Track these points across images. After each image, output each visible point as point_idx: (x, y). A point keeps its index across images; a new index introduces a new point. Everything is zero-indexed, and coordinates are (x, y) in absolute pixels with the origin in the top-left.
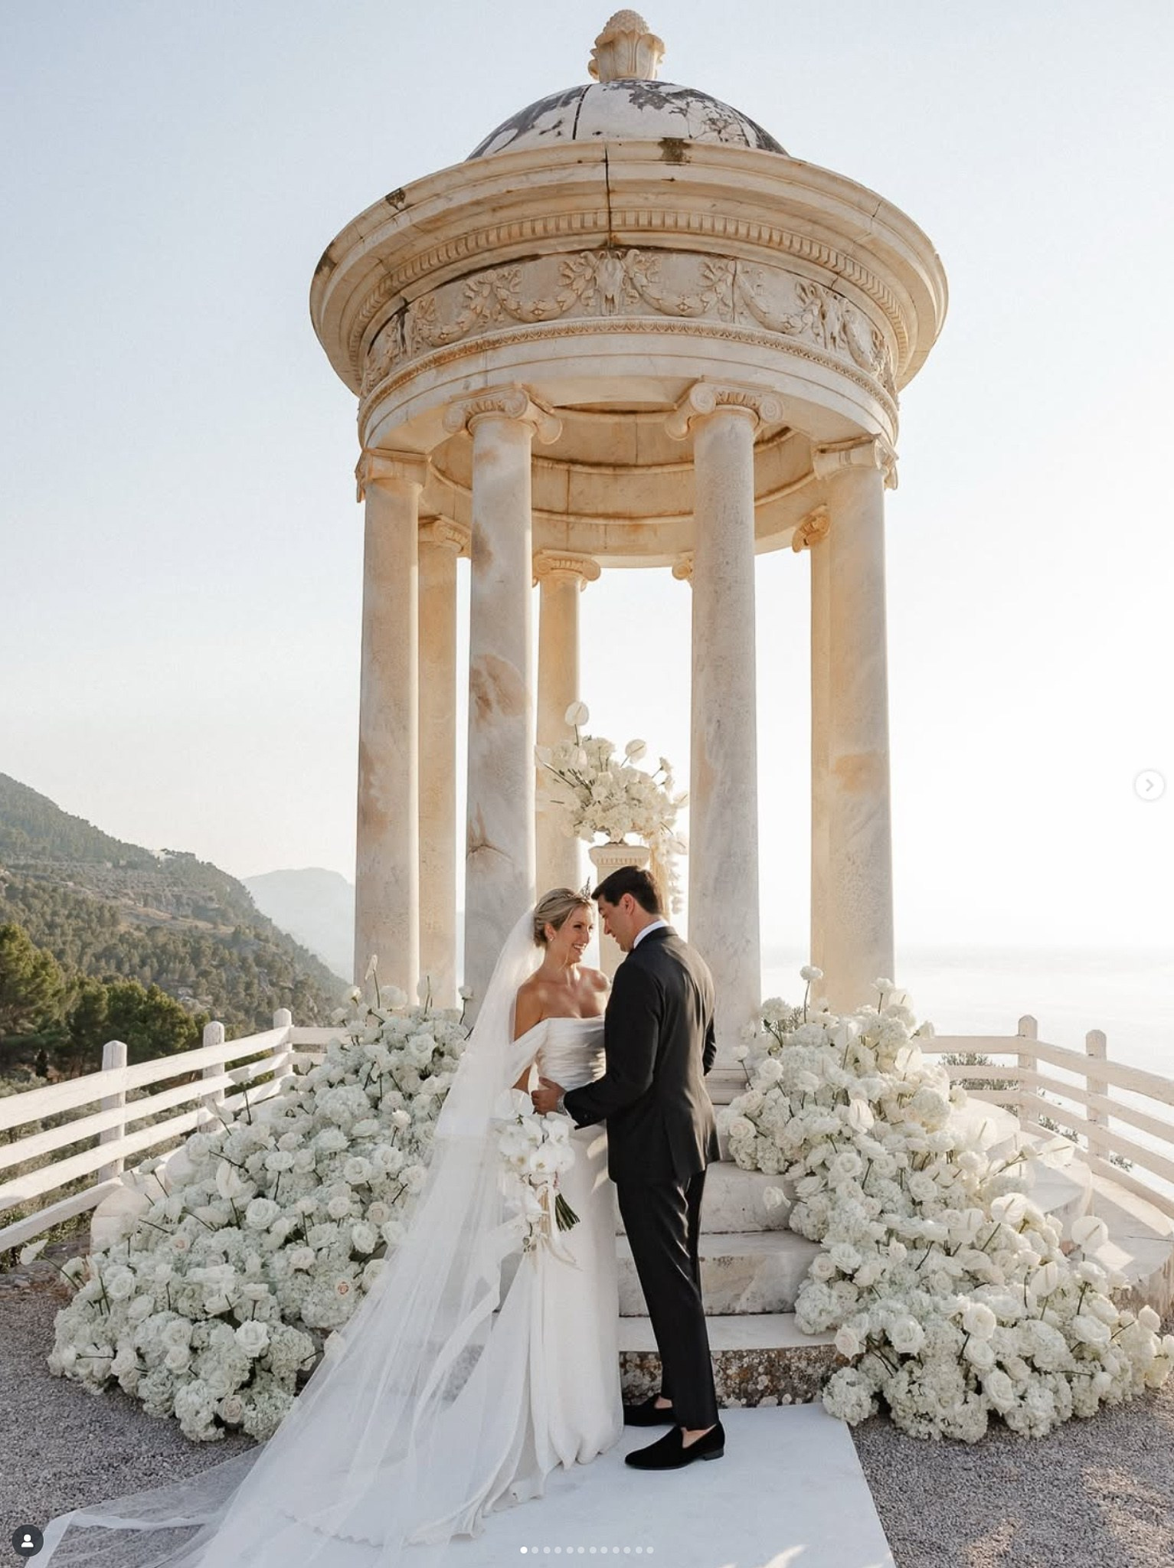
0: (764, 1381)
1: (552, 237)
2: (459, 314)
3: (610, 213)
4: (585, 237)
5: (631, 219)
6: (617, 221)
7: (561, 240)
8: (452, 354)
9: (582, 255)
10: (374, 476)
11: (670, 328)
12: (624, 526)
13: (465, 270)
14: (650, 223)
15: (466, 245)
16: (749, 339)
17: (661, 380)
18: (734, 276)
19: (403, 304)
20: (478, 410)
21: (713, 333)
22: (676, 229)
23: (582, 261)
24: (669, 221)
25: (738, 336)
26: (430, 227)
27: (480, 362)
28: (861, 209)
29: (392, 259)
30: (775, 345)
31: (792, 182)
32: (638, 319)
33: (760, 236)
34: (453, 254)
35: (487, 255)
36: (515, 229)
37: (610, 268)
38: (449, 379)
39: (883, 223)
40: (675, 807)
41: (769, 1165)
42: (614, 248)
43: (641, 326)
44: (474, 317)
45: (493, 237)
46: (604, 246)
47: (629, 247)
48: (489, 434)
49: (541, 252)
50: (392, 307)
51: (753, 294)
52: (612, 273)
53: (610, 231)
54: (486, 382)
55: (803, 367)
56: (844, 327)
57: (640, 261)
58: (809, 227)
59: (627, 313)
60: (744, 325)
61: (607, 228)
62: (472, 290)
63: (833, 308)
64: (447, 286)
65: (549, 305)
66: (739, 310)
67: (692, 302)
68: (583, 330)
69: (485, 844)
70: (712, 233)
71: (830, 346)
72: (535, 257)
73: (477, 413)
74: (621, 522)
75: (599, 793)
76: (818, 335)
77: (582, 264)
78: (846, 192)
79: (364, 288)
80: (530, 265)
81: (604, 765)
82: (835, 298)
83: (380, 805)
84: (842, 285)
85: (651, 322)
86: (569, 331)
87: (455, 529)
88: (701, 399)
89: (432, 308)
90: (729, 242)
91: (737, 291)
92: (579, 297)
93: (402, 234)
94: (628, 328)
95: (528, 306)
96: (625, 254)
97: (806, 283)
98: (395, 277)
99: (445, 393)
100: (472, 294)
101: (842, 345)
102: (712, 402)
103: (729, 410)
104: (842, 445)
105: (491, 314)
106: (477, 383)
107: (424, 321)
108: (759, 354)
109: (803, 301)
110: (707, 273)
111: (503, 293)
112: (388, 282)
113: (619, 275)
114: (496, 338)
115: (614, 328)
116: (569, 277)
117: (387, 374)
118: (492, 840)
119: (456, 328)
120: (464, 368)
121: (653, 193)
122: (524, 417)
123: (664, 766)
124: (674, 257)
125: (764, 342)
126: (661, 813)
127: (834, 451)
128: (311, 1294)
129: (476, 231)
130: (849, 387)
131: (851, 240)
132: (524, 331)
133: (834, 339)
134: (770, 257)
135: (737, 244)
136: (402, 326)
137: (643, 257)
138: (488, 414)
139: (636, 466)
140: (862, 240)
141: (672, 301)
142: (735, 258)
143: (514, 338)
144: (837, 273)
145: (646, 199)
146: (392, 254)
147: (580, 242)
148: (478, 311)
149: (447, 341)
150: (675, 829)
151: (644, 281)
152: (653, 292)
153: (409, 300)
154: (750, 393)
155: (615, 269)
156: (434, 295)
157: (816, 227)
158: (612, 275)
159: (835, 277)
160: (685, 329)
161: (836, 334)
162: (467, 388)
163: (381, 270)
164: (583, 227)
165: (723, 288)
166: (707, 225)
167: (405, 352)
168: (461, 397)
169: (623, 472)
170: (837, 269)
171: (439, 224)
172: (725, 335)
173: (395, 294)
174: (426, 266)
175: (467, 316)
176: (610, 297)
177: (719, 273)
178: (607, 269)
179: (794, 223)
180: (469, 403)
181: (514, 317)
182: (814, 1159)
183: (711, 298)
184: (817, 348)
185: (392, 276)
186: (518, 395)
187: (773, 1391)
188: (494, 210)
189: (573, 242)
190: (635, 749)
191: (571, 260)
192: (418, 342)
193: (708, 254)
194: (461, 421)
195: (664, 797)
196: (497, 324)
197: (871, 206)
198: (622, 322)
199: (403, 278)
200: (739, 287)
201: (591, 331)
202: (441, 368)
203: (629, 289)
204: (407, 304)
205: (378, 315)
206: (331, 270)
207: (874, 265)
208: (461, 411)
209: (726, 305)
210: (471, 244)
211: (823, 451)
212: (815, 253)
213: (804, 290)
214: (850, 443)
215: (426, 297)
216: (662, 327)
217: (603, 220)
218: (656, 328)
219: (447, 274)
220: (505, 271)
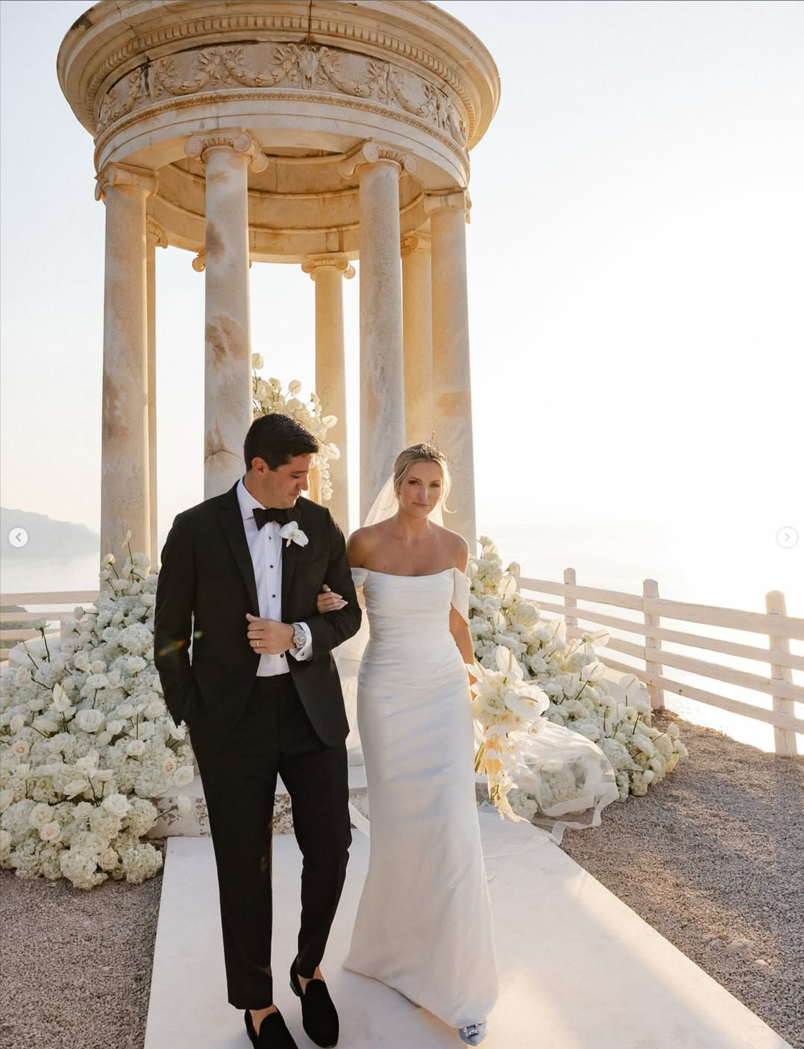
1: (268, 30)
2: (196, 75)
3: (310, 20)
4: (291, 34)
5: (324, 27)
6: (315, 26)
7: (274, 33)
8: (191, 102)
9: (289, 45)
10: (117, 182)
11: (349, 103)
12: (268, 233)
13: (201, 43)
14: (337, 31)
15: (204, 27)
16: (397, 117)
17: (342, 137)
18: (388, 74)
19: (146, 61)
20: (213, 143)
21: (376, 110)
22: (353, 38)
23: (289, 50)
24: (350, 32)
25: (391, 114)
26: (175, 9)
27: (213, 110)
28: (464, 42)
29: (142, 28)
30: (413, 123)
31: (427, 18)
32: (328, 94)
33: (405, 50)
34: (192, 31)
35: (218, 35)
36: (242, 21)
37: (309, 57)
38: (188, 119)
39: (476, 53)
42: (310, 43)
43: (330, 100)
44: (207, 77)
45: (225, 23)
46: (304, 41)
47: (321, 45)
48: (220, 162)
49: (259, 39)
50: (136, 62)
51: (400, 88)
52: (310, 61)
53: (309, 32)
54: (218, 124)
55: (428, 139)
56: (449, 116)
57: (329, 55)
58: (434, 49)
59: (321, 89)
60: (394, 107)
61: (307, 30)
62: (205, 58)
63: (444, 103)
64: (186, 53)
65: (266, 77)
66: (391, 98)
67: (364, 87)
68: (290, 97)
70: (376, 44)
71: (442, 127)
72: (254, 42)
73: (211, 146)
74: (266, 231)
76: (435, 119)
77: (288, 52)
78: (458, 29)
79: (113, 46)
80: (250, 47)
81: (275, 397)
82: (443, 96)
83: (123, 422)
84: (448, 89)
85: (337, 97)
86: (280, 97)
87: (157, 227)
88: (369, 153)
89: (172, 67)
90: (385, 51)
91: (389, 84)
92: (287, 74)
93: (154, 11)
94: (322, 100)
95: (251, 75)
96: (318, 49)
97: (429, 85)
98: (142, 41)
99: (186, 129)
100: (205, 61)
101: (447, 127)
102: (376, 156)
103: (386, 162)
104: (442, 192)
105: (221, 77)
106: (211, 125)
107: (165, 75)
108: (404, 128)
109: (428, 97)
110: (371, 69)
111: (231, 64)
112: (136, 44)
113: (315, 63)
114: (227, 94)
115: (312, 98)
116: (279, 59)
117: (130, 111)
119: (195, 84)
120: (200, 112)
121: (341, 11)
122: (247, 152)
124: (351, 56)
125: (406, 120)
127: (436, 195)
128: (143, 774)
129: (212, 18)
130: (450, 155)
131: (457, 61)
132: (247, 92)
133: (443, 123)
134: (409, 65)
135: (390, 53)
136: (146, 76)
137: (331, 53)
138: (221, 147)
139: (276, 193)
140: (463, 63)
141: (351, 85)
142: (388, 62)
143: (240, 96)
144: (446, 81)
145: (336, 14)
146: (142, 24)
147: (288, 37)
148: (211, 73)
149: (186, 92)
151: (332, 70)
152: (338, 77)
153: (151, 59)
154: (400, 153)
155: (312, 57)
156: (173, 58)
157: (438, 50)
158: (310, 62)
159: (445, 83)
160: (358, 105)
161: (445, 121)
162: (202, 126)
163: (132, 34)
164: (291, 26)
165: (382, 81)
166: (373, 38)
167: (149, 95)
168: (198, 133)
169: (267, 196)
170: (447, 78)
171: (184, 8)
172: (384, 112)
173: (140, 53)
174: (169, 36)
175: (202, 76)
176: (309, 77)
177: (378, 71)
178: (306, 57)
179: (425, 45)
180: (206, 138)
181: (238, 82)
183: (374, 86)
184: (435, 127)
185: (139, 40)
186: (244, 136)
188: (227, 5)
189: (284, 36)
191: (280, 47)
192: (160, 90)
193: (371, 57)
194: (199, 149)
196: (226, 84)
197: (470, 41)
198: (318, 95)
199: (149, 42)
200: (391, 82)
201: (296, 98)
202: (181, 111)
203: (321, 73)
204: (149, 61)
205: (122, 66)
206: (87, 29)
207: (466, 79)
208: (199, 143)
209: (383, 92)
210: (208, 26)
211: (429, 195)
212: (436, 67)
213: (427, 89)
214: (447, 192)
215: (167, 57)
216: (344, 102)
217: (305, 24)
218: (340, 102)
219: (186, 44)
220: (232, 48)
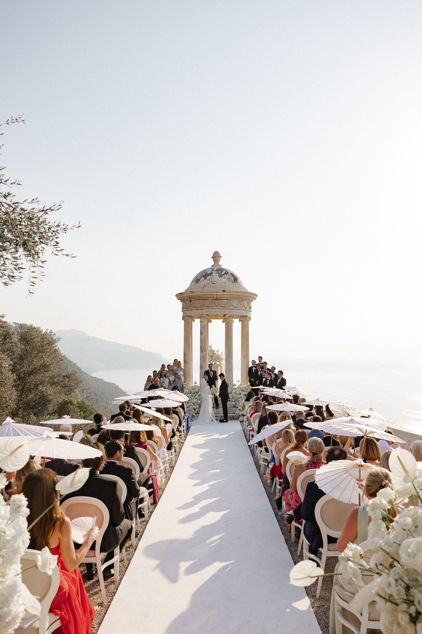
0: (232, 418)
1: (210, 297)
2: (199, 305)
4: (214, 298)
5: (219, 297)
8: (198, 309)
14: (221, 297)
16: (232, 309)
17: (222, 314)
21: (228, 309)
24: (223, 297)
26: (195, 295)
27: (201, 311)
28: (245, 293)
30: (235, 309)
31: (237, 293)
33: (233, 297)
35: (202, 298)
38: (197, 312)
39: (248, 294)
40: (223, 359)
41: (234, 400)
42: (217, 299)
48: (202, 320)
51: (233, 304)
52: (217, 302)
54: (202, 313)
55: (239, 311)
56: (244, 305)
57: (220, 301)
59: (218, 307)
62: (199, 302)
63: (242, 303)
65: (209, 306)
66: (231, 306)
67: (226, 306)
68: (213, 309)
69: (202, 367)
70: (228, 298)
71: (242, 308)
72: (208, 299)
75: (214, 358)
76: (240, 307)
81: (214, 354)
82: (242, 301)
83: (187, 360)
92: (213, 305)
94: (219, 309)
95: (207, 305)
97: (239, 301)
103: (230, 318)
105: (203, 305)
107: (194, 303)
108: (233, 311)
109: (239, 303)
110: (227, 301)
111: (203, 303)
113: (218, 302)
114: (203, 309)
115: (217, 309)
116: (212, 302)
117: (188, 308)
118: (203, 366)
120: (199, 311)
122: (207, 318)
123: (222, 353)
124: (224, 300)
126: (222, 360)
127: (243, 317)
129: (201, 296)
130: (245, 312)
131: (244, 296)
132: (207, 308)
134: (235, 299)
135: (231, 298)
136: (191, 303)
140: (246, 296)
141: (223, 306)
142: (231, 300)
143: (205, 309)
145: (221, 295)
146: (190, 295)
148: (201, 305)
149: (197, 307)
150: (223, 362)
151: (220, 303)
152: (221, 305)
153: (192, 300)
154: (232, 315)
157: (240, 296)
160: (225, 309)
161: (242, 306)
163: (188, 297)
167: (191, 306)
170: (243, 299)
172: (230, 309)
173: (190, 300)
176: (217, 305)
177: (229, 302)
179: (237, 296)
181: (205, 306)
182: (238, 400)
183: (228, 305)
185: (190, 298)
186: (206, 316)
187: (233, 419)
190: (218, 351)
191: (212, 300)
192: (193, 306)
195: (221, 357)
200: (231, 303)
202: (196, 310)
205: (187, 300)
206: (180, 294)
208: (199, 316)
212: (240, 298)
214: (245, 316)
215: (194, 300)
218: (222, 309)
219: (198, 299)
220: (204, 300)
